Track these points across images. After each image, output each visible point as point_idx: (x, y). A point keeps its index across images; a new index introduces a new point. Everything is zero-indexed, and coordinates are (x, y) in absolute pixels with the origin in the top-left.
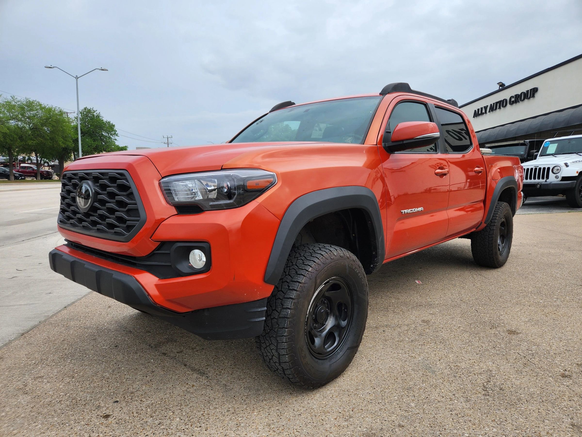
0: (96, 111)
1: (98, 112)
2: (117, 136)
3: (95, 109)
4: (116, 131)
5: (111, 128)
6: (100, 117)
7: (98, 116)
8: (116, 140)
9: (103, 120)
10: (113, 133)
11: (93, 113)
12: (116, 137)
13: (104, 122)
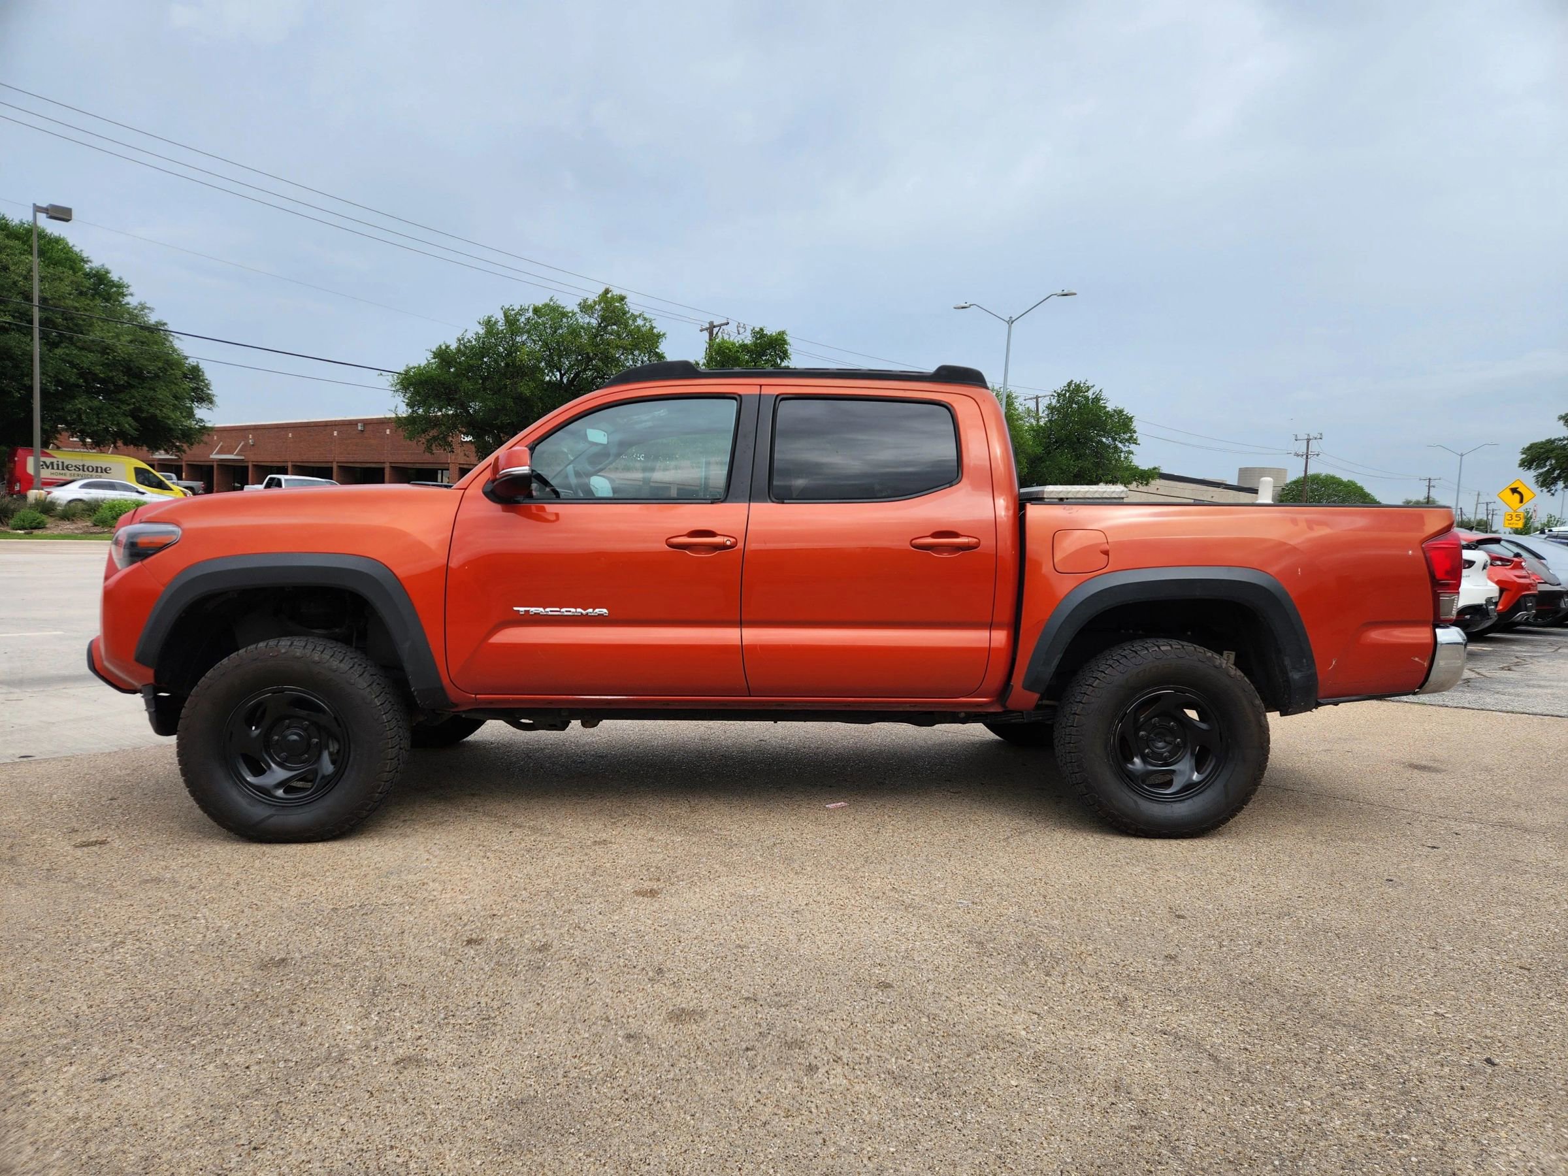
0: (1093, 386)
1: (1096, 389)
2: (1136, 443)
3: (1089, 384)
4: (1135, 432)
5: (1123, 424)
6: (1102, 399)
7: (1097, 399)
8: (1130, 452)
9: (1105, 407)
10: (1127, 436)
11: (1087, 392)
12: (1133, 447)
13: (1109, 411)
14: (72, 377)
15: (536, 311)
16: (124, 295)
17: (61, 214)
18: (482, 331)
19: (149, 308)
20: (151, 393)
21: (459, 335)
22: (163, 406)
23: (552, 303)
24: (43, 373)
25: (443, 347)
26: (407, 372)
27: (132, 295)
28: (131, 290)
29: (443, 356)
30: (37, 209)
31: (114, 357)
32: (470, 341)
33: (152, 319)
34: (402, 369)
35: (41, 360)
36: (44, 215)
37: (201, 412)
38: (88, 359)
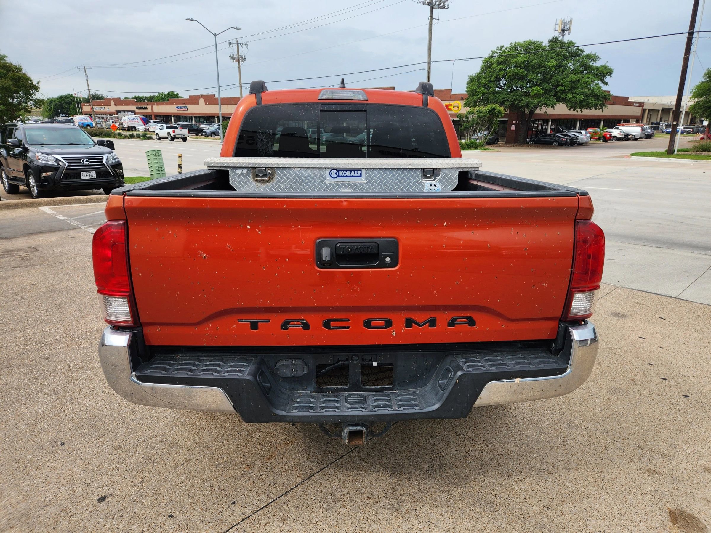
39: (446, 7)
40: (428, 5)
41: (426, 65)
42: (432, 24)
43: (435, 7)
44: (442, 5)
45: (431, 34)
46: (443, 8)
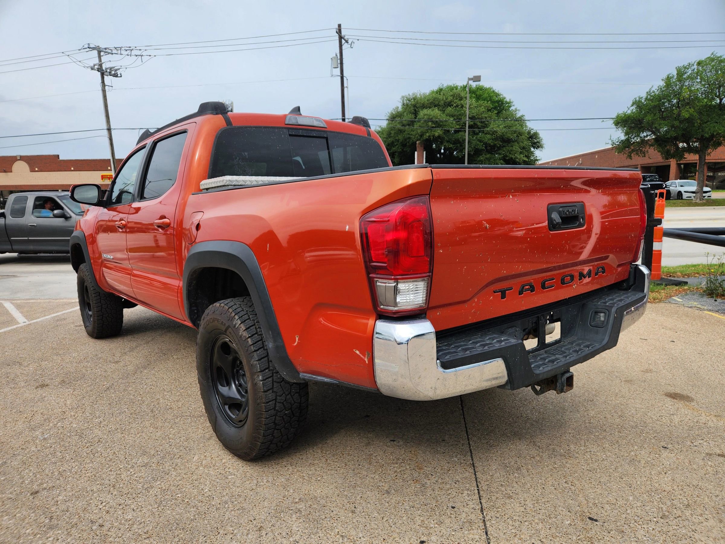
14: (481, 146)
15: (699, 64)
16: (510, 107)
17: (477, 79)
18: (662, 84)
19: (518, 110)
20: (511, 148)
21: (648, 90)
22: (515, 153)
23: (712, 56)
24: (469, 147)
25: (638, 99)
26: (618, 117)
27: (514, 106)
28: (513, 104)
29: (637, 103)
30: (470, 79)
31: (497, 136)
32: (654, 92)
33: (519, 115)
34: (614, 116)
35: (469, 142)
36: (472, 81)
37: (537, 153)
38: (487, 138)
39: (119, 75)
40: (98, 71)
41: (106, 132)
42: (105, 91)
43: (106, 73)
44: (113, 72)
45: (106, 100)
46: (116, 75)
